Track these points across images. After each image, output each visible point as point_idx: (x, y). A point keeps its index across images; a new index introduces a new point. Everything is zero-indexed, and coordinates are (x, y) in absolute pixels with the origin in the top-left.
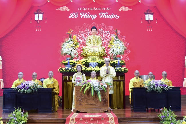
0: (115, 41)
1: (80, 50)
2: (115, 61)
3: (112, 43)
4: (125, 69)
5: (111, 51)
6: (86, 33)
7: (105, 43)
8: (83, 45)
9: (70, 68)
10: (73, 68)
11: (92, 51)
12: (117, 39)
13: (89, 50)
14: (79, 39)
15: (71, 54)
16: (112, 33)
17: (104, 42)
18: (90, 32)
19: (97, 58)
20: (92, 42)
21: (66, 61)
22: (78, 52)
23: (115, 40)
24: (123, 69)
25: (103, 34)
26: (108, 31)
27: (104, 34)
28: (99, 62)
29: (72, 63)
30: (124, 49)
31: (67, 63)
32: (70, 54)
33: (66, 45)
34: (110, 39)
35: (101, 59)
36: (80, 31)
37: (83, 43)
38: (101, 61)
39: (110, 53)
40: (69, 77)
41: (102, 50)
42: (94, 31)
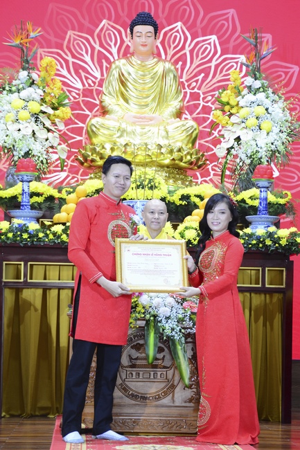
0: (245, 91)
1: (72, 130)
2: (245, 195)
3: (233, 102)
4: (293, 235)
5: (224, 146)
6: (101, 45)
7: (195, 96)
8: (87, 104)
9: (33, 226)
10: (50, 226)
11: (137, 141)
12: (258, 84)
13: (121, 136)
14: (65, 72)
15: (35, 153)
16: (232, 44)
17: (188, 91)
18: (122, 41)
19: (160, 178)
20: (132, 93)
21: (11, 186)
22: (64, 138)
23: (250, 87)
24: (284, 233)
25: (187, 50)
26: (214, 38)
27: (192, 52)
28: (169, 198)
29: (40, 199)
30: (289, 135)
31: (15, 198)
32: (27, 154)
33: (6, 108)
34: (218, 77)
35: (176, 180)
36: (70, 33)
37: (87, 93)
38: (176, 191)
39: (220, 151)
40: (31, 266)
41: (184, 134)
42: (143, 39)
